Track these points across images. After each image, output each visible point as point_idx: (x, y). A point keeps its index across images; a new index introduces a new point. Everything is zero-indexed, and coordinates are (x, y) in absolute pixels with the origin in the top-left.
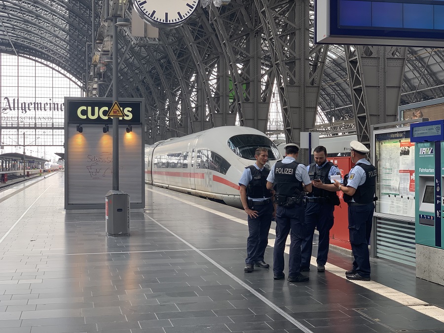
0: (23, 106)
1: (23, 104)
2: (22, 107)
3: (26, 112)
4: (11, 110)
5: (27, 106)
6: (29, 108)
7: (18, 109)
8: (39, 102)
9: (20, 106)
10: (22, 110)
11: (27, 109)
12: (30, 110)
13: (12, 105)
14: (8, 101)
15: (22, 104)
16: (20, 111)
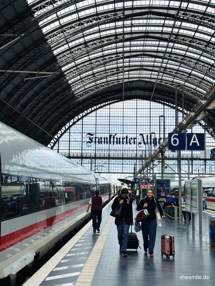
0: (155, 141)
7: (151, 143)
9: (152, 141)
10: (154, 144)
13: (146, 141)
15: (154, 139)
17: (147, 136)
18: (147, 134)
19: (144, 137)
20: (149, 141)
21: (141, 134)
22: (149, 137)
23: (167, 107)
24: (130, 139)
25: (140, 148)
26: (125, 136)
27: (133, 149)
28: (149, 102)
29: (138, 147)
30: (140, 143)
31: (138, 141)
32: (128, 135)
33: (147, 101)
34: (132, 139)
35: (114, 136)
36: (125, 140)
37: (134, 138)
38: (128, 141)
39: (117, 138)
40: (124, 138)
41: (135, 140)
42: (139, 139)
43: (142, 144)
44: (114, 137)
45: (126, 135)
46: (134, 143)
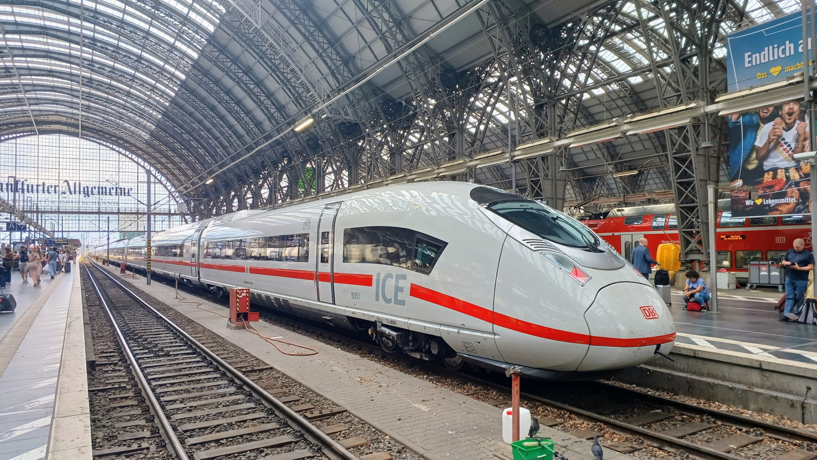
1: (86, 188)
3: (89, 196)
4: (71, 193)
5: (90, 190)
6: (92, 192)
7: (80, 193)
8: (104, 186)
9: (82, 190)
10: (85, 194)
13: (72, 189)
16: (82, 195)
17: (75, 183)
18: (74, 182)
19: (70, 185)
21: (66, 181)
23: (105, 148)
24: (48, 187)
25: (64, 199)
26: (40, 183)
27: (54, 199)
28: (78, 139)
29: (60, 197)
30: (64, 193)
31: (61, 189)
32: (46, 182)
33: (75, 138)
34: (52, 187)
35: (23, 182)
36: (40, 188)
37: (55, 186)
38: (46, 189)
39: (28, 185)
40: (40, 185)
41: (57, 188)
42: (63, 187)
43: (68, 193)
44: (23, 184)
45: (43, 181)
46: (55, 192)
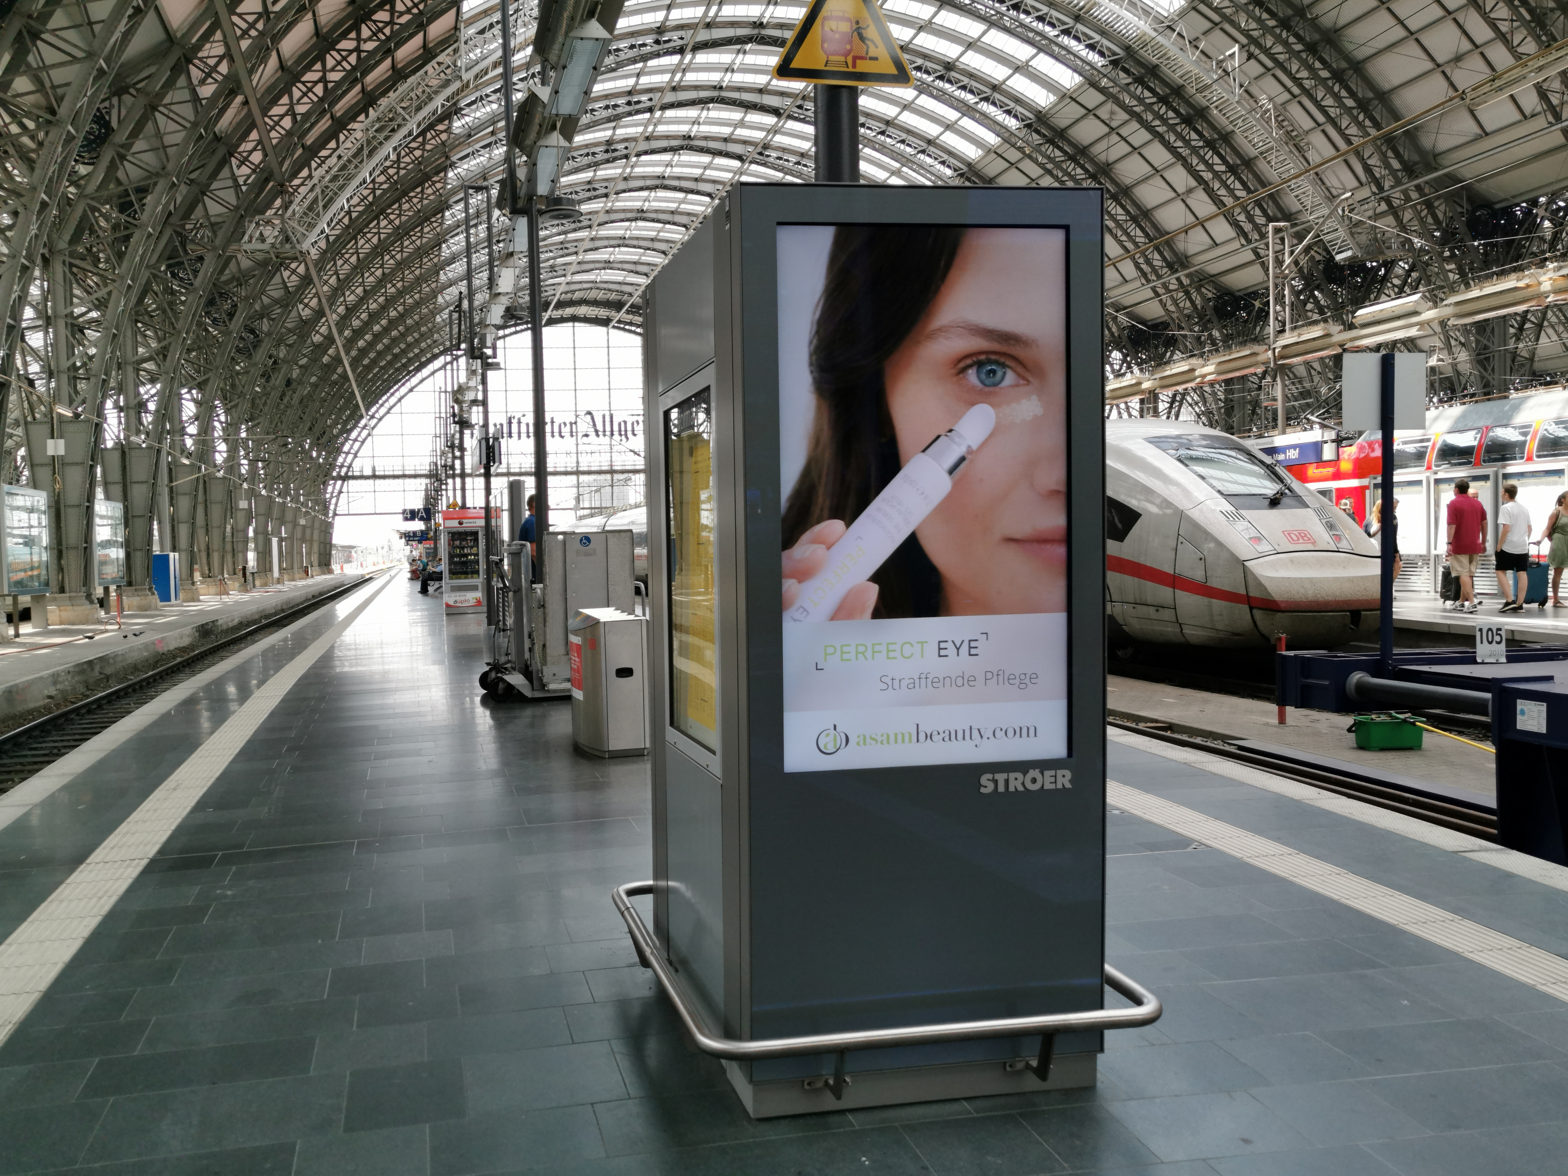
0: (623, 428)
1: (623, 425)
2: (620, 431)
3: (627, 438)
4: (598, 435)
5: (629, 428)
6: (633, 431)
7: (612, 435)
9: (616, 428)
10: (621, 435)
11: (629, 434)
12: (635, 435)
13: (600, 427)
14: (593, 418)
15: (620, 424)
16: (616, 436)
17: (603, 416)
19: (596, 420)
20: (608, 428)
21: (589, 413)
22: (608, 419)
24: (560, 426)
25: (586, 448)
29: (581, 443)
30: (587, 435)
31: (580, 430)
34: (565, 424)
37: (571, 424)
38: (556, 429)
41: (575, 428)
42: (584, 425)
43: (593, 436)
44: (519, 422)
46: (572, 436)
